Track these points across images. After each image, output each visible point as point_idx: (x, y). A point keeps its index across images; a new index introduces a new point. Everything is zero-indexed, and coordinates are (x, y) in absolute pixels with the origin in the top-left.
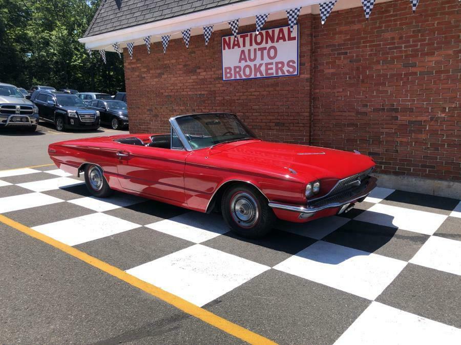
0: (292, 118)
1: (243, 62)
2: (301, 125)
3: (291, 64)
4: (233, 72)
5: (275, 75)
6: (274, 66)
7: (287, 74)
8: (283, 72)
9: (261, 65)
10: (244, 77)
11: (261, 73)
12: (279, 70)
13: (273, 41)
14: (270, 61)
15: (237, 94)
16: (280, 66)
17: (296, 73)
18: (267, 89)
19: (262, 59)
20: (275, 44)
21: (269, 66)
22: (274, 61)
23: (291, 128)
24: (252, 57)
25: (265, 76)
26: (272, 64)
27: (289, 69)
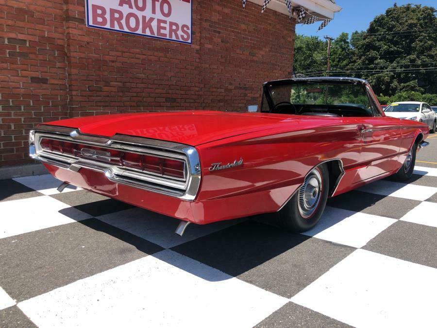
0: (183, 92)
1: (126, 6)
2: (192, 101)
3: (185, 29)
4: (108, 16)
5: (168, 38)
6: (167, 26)
7: (181, 40)
9: (152, 19)
10: (126, 30)
12: (173, 33)
15: (112, 53)
16: (174, 27)
18: (156, 53)
19: (154, 12)
21: (162, 25)
22: (168, 19)
23: (182, 104)
25: (156, 36)
26: (165, 22)
27: (183, 34)
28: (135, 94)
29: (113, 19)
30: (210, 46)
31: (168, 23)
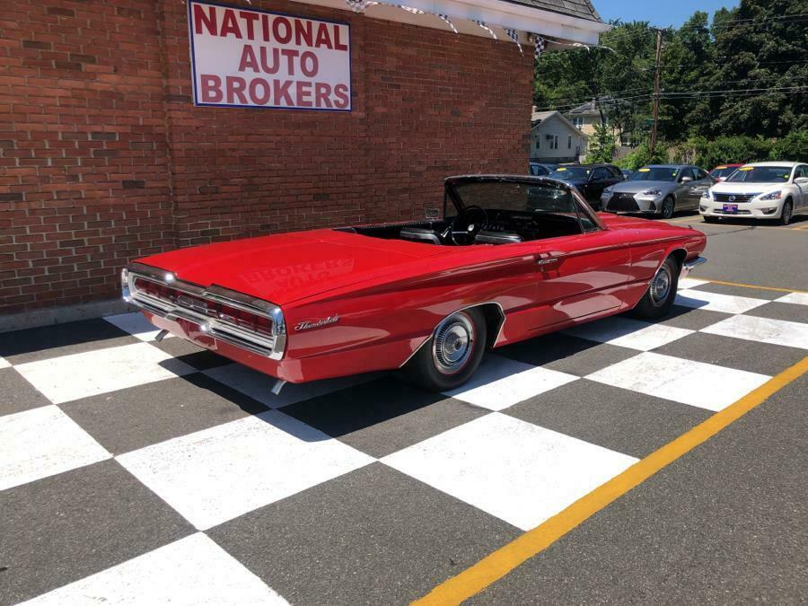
0: (341, 184)
1: (249, 70)
2: (354, 195)
3: (341, 90)
4: (223, 88)
5: (314, 106)
6: (312, 90)
7: (335, 107)
8: (328, 102)
9: (288, 83)
10: (251, 103)
11: (289, 100)
12: (322, 99)
13: (309, 43)
14: (307, 79)
15: (231, 138)
16: (323, 91)
17: (348, 108)
18: (297, 131)
19: (291, 72)
21: (305, 89)
22: (314, 80)
23: (340, 202)
24: (270, 64)
25: (296, 106)
26: (309, 84)
27: (337, 98)
28: (267, 193)
29: (230, 90)
30: (384, 110)
31: (314, 85)
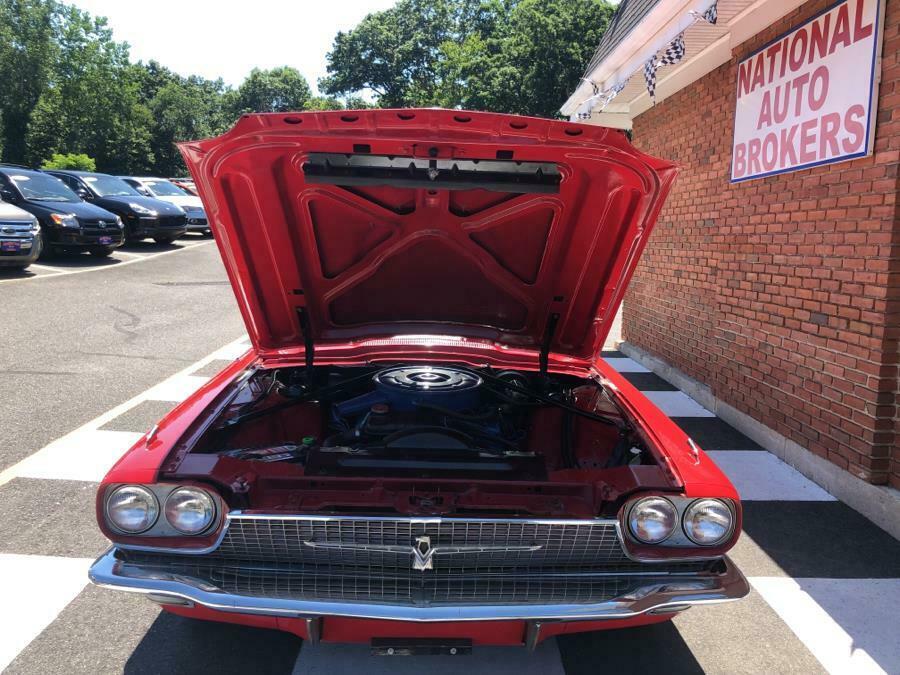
8: (835, 146)
11: (793, 155)
13: (823, 52)
14: (812, 115)
17: (862, 149)
20: (828, 61)
24: (781, 108)
